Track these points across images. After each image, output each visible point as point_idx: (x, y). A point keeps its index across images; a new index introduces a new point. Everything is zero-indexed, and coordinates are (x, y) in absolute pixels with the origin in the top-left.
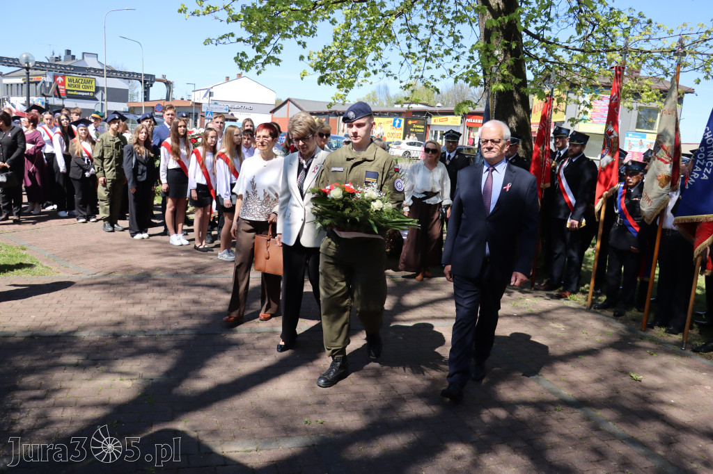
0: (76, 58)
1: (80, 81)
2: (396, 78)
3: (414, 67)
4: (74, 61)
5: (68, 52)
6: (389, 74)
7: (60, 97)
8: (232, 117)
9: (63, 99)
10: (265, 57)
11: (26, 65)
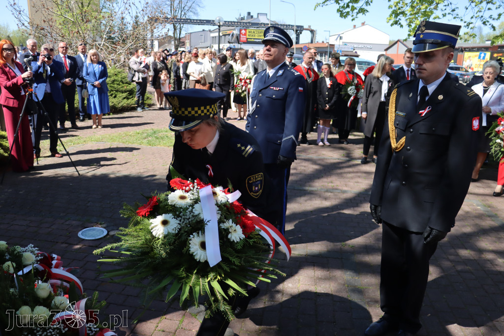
0: (254, 17)
1: (256, 32)
2: (462, 20)
3: (476, 9)
4: (252, 19)
5: (249, 13)
6: (457, 16)
7: (239, 43)
8: (355, 54)
9: (241, 44)
10: (358, 9)
11: (219, 24)
